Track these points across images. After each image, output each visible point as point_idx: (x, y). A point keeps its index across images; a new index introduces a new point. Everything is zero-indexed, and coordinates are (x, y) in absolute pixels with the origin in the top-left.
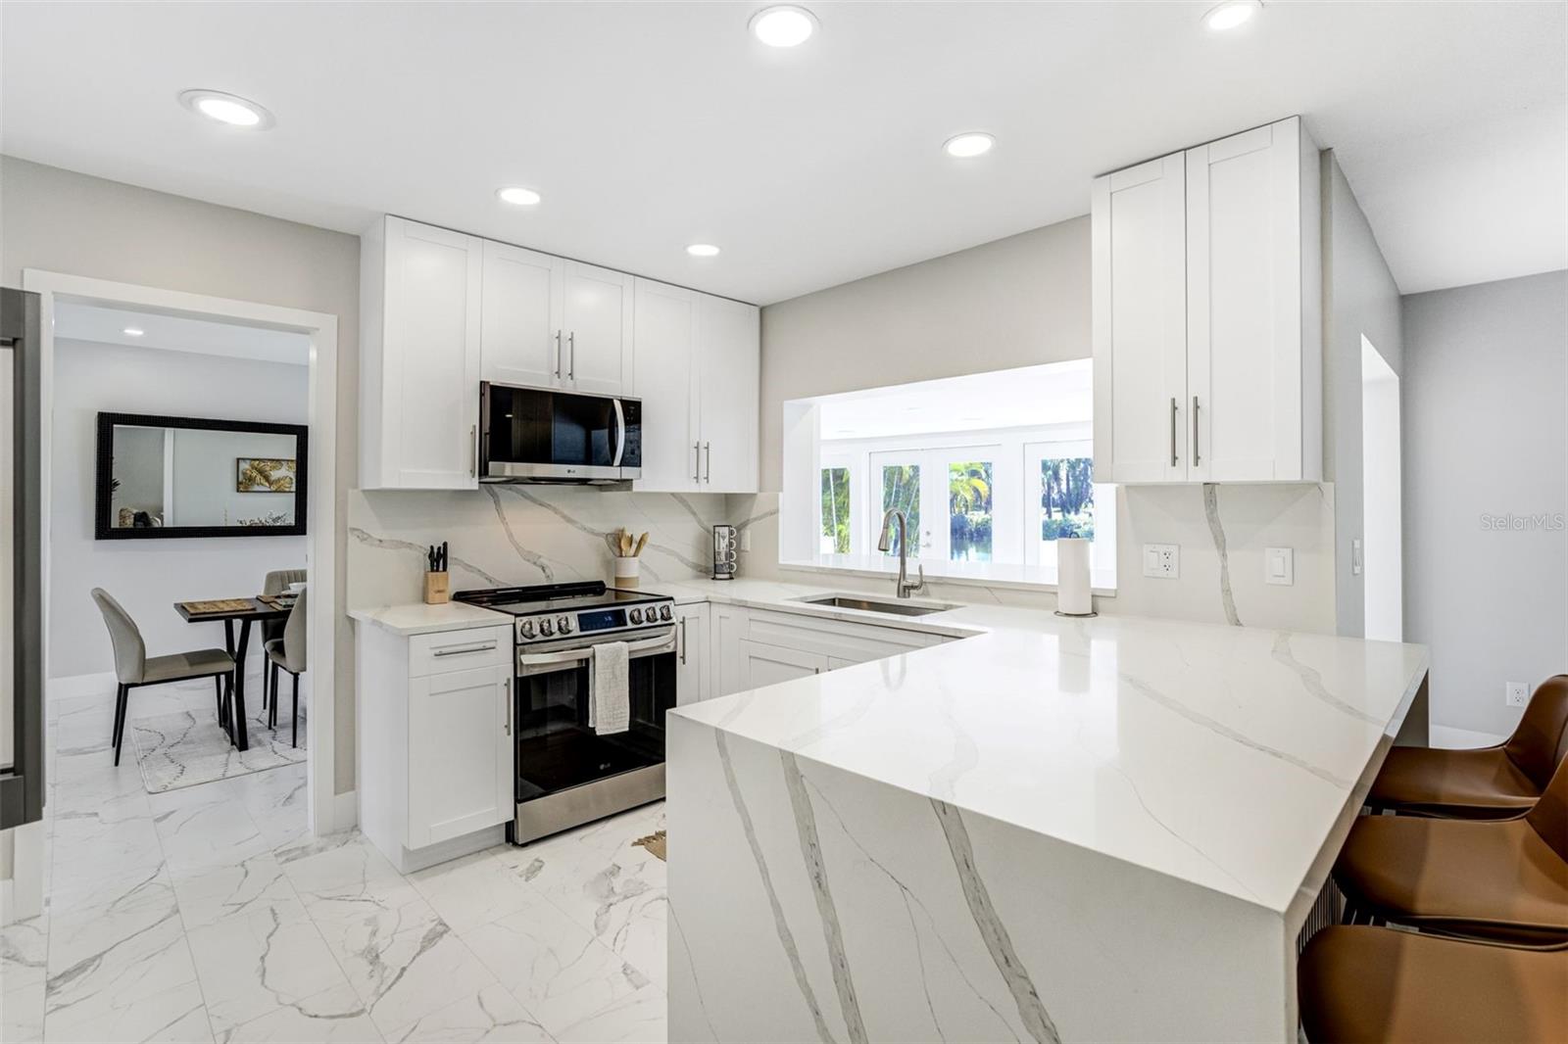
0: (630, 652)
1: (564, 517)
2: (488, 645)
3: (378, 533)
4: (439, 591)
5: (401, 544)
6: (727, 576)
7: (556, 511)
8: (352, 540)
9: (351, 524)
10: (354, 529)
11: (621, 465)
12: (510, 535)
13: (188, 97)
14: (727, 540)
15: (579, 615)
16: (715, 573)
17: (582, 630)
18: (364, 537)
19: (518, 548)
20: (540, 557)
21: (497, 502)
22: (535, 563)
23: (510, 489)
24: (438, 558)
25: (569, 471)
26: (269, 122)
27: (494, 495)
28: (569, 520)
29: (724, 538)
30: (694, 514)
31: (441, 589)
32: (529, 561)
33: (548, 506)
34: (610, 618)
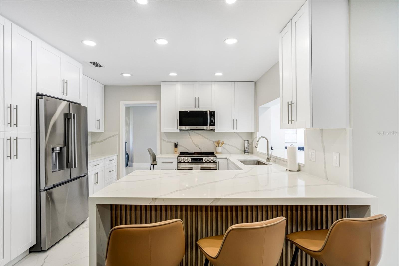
0: (201, 168)
1: (205, 137)
2: (172, 162)
3: (167, 140)
4: (176, 152)
5: (170, 142)
6: (247, 153)
7: (203, 136)
8: (162, 141)
9: (162, 138)
10: (163, 139)
11: (210, 126)
12: (192, 141)
13: (122, 74)
14: (247, 144)
15: (192, 158)
16: (245, 152)
17: (192, 161)
18: (164, 141)
19: (194, 144)
20: (199, 146)
21: (189, 134)
22: (198, 147)
23: (192, 131)
24: (176, 145)
25: (197, 128)
26: (132, 75)
27: (189, 133)
28: (206, 138)
29: (246, 143)
30: (241, 137)
31: (176, 151)
32: (196, 147)
33: (201, 135)
34: (199, 160)
